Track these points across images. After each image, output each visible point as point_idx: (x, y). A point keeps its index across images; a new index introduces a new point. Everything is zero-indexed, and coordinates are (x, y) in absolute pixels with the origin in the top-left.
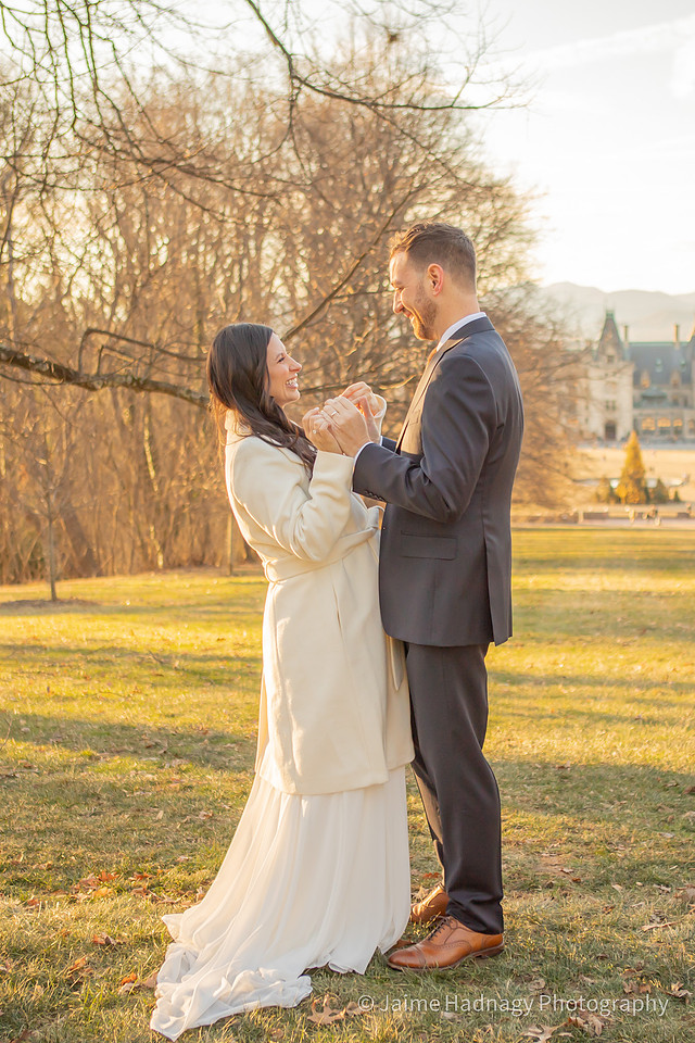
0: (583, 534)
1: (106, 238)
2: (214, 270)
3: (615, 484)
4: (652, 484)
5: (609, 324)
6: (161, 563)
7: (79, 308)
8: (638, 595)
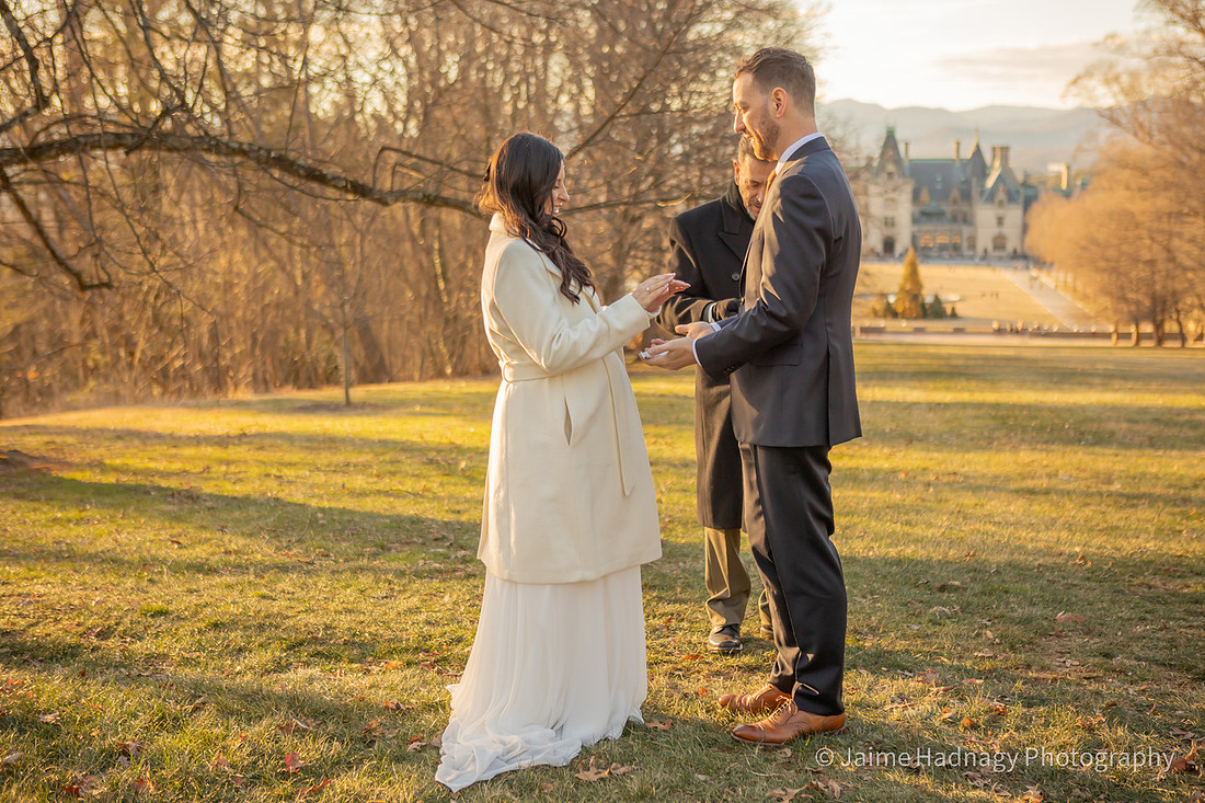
1: (398, 56)
2: (502, 87)
3: (892, 300)
4: (929, 300)
5: (890, 141)
6: (449, 371)
7: (372, 124)
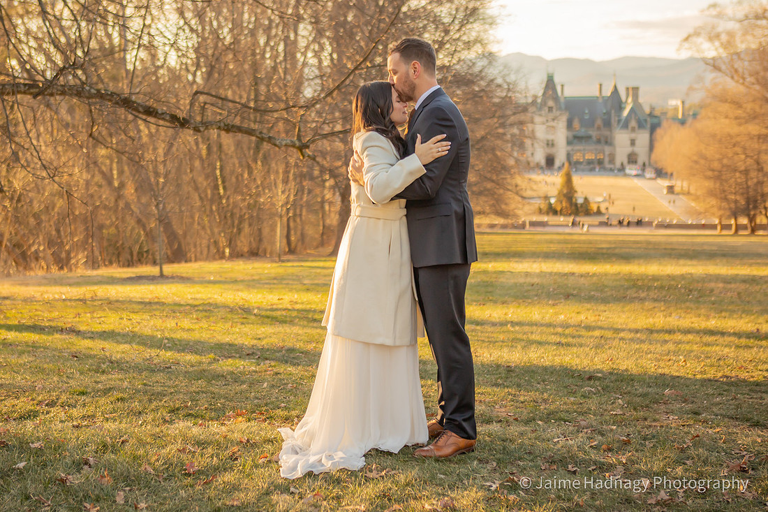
0: (528, 237)
3: (553, 201)
5: (550, 83)
6: (227, 254)
8: (565, 275)
